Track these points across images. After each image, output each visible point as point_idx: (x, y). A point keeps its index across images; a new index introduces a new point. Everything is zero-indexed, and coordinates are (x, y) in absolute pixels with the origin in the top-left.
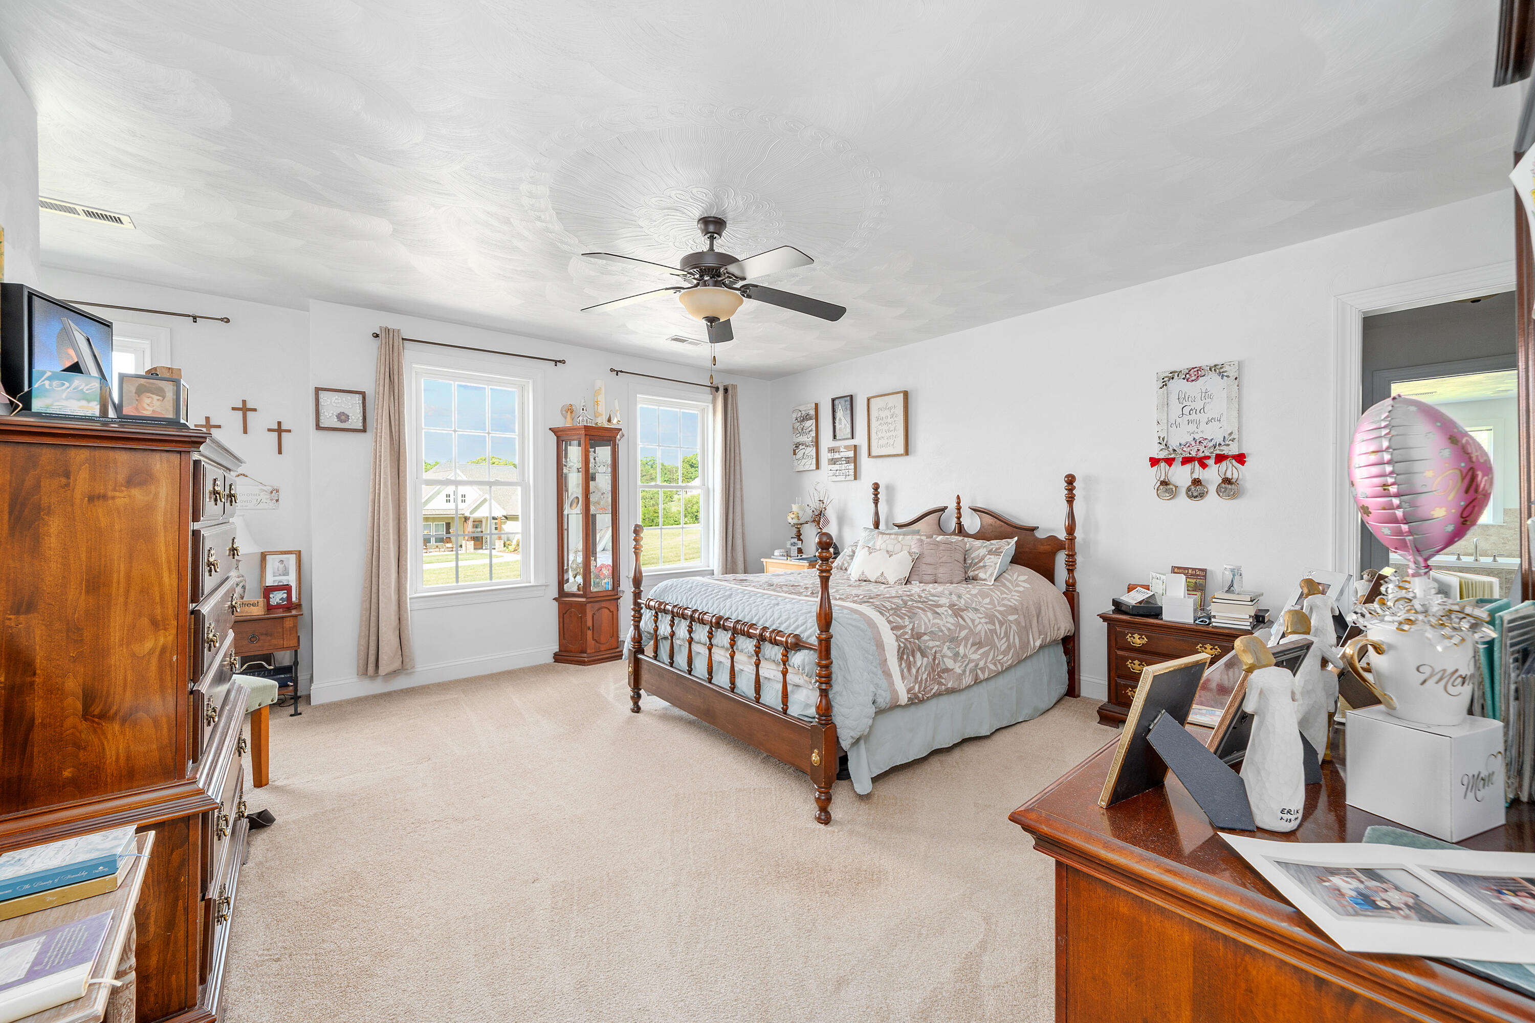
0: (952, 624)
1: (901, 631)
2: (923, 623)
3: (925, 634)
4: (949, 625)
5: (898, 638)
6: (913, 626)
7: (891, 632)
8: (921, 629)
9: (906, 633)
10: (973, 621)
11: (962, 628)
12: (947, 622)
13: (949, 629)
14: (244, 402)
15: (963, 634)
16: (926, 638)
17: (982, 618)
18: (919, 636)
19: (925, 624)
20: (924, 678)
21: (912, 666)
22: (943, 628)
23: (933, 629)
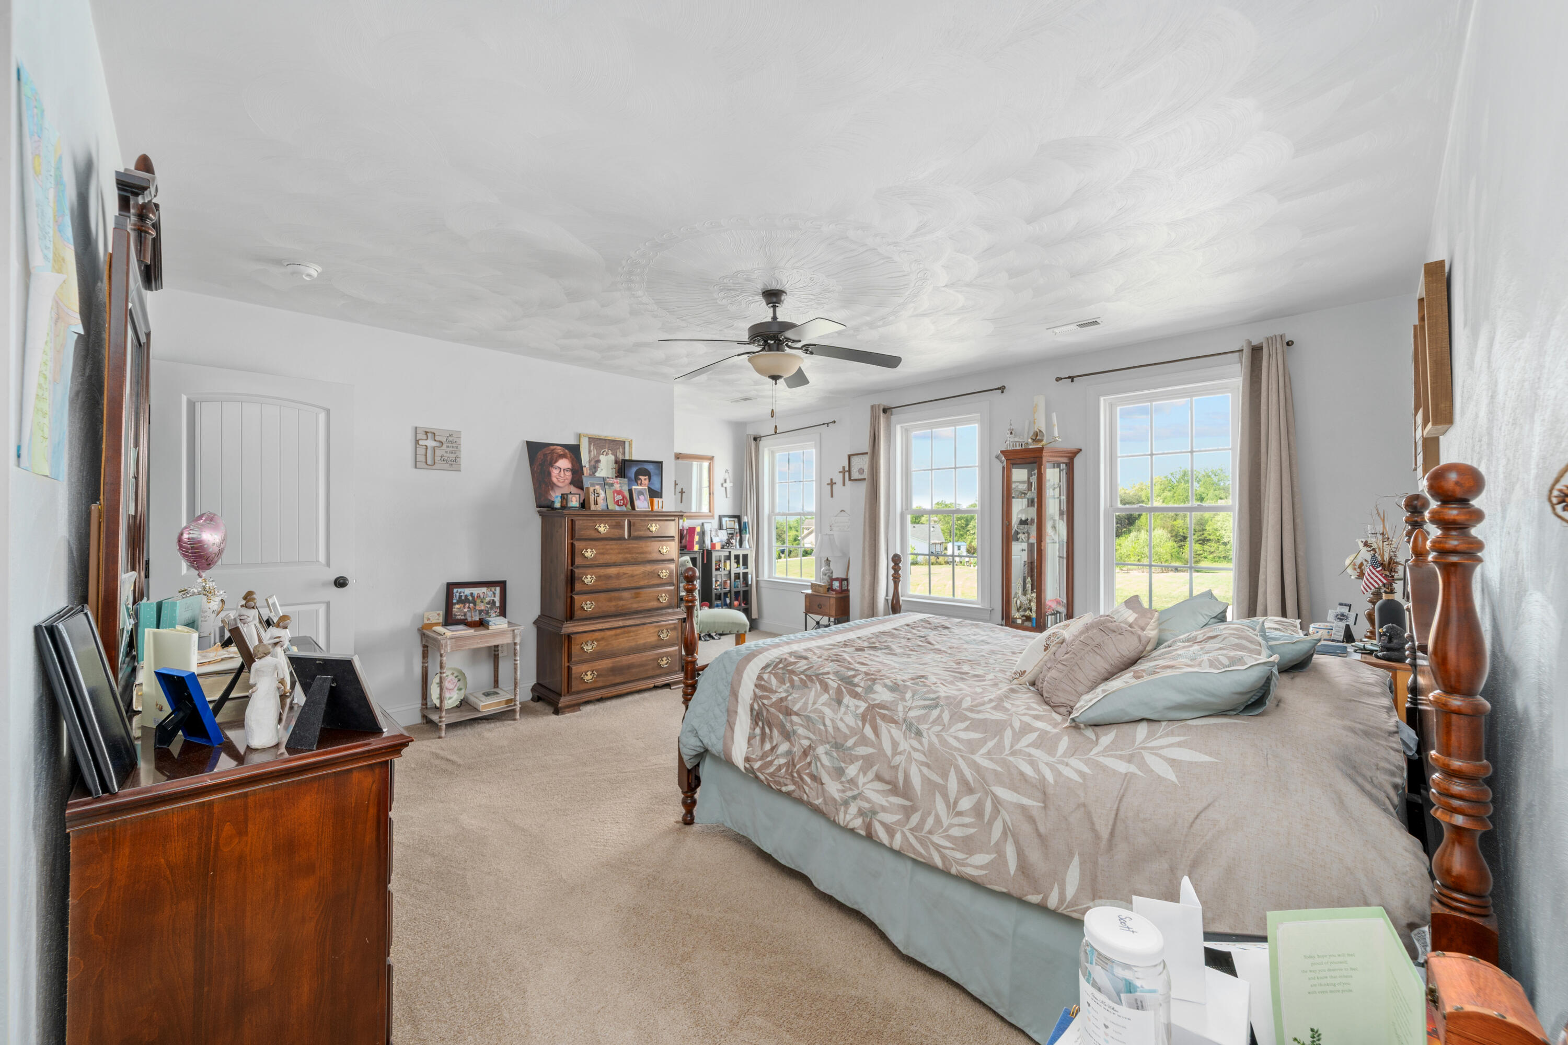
0: (847, 726)
1: (765, 694)
2: (803, 701)
3: (797, 714)
4: (841, 725)
5: (756, 697)
6: (787, 697)
7: (753, 687)
8: (794, 706)
9: (768, 698)
10: (895, 744)
11: (864, 741)
12: (841, 719)
13: (837, 729)
14: (840, 472)
15: (862, 751)
16: (795, 718)
17: (918, 750)
18: (788, 712)
19: (806, 703)
20: (776, 762)
21: (767, 740)
22: (828, 722)
23: (811, 715)
